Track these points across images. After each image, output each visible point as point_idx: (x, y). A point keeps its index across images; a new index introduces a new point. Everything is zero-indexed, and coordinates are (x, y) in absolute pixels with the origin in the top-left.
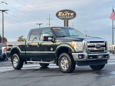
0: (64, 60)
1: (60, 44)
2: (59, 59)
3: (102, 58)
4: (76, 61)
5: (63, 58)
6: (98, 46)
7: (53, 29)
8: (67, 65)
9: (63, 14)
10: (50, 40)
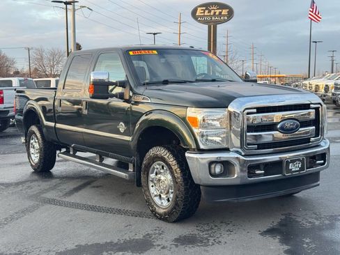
0: (160, 173)
1: (150, 112)
2: (143, 166)
3: (302, 169)
4: (199, 185)
5: (158, 166)
6: (288, 124)
7: (131, 53)
8: (168, 193)
9: (207, 11)
10: (115, 96)
